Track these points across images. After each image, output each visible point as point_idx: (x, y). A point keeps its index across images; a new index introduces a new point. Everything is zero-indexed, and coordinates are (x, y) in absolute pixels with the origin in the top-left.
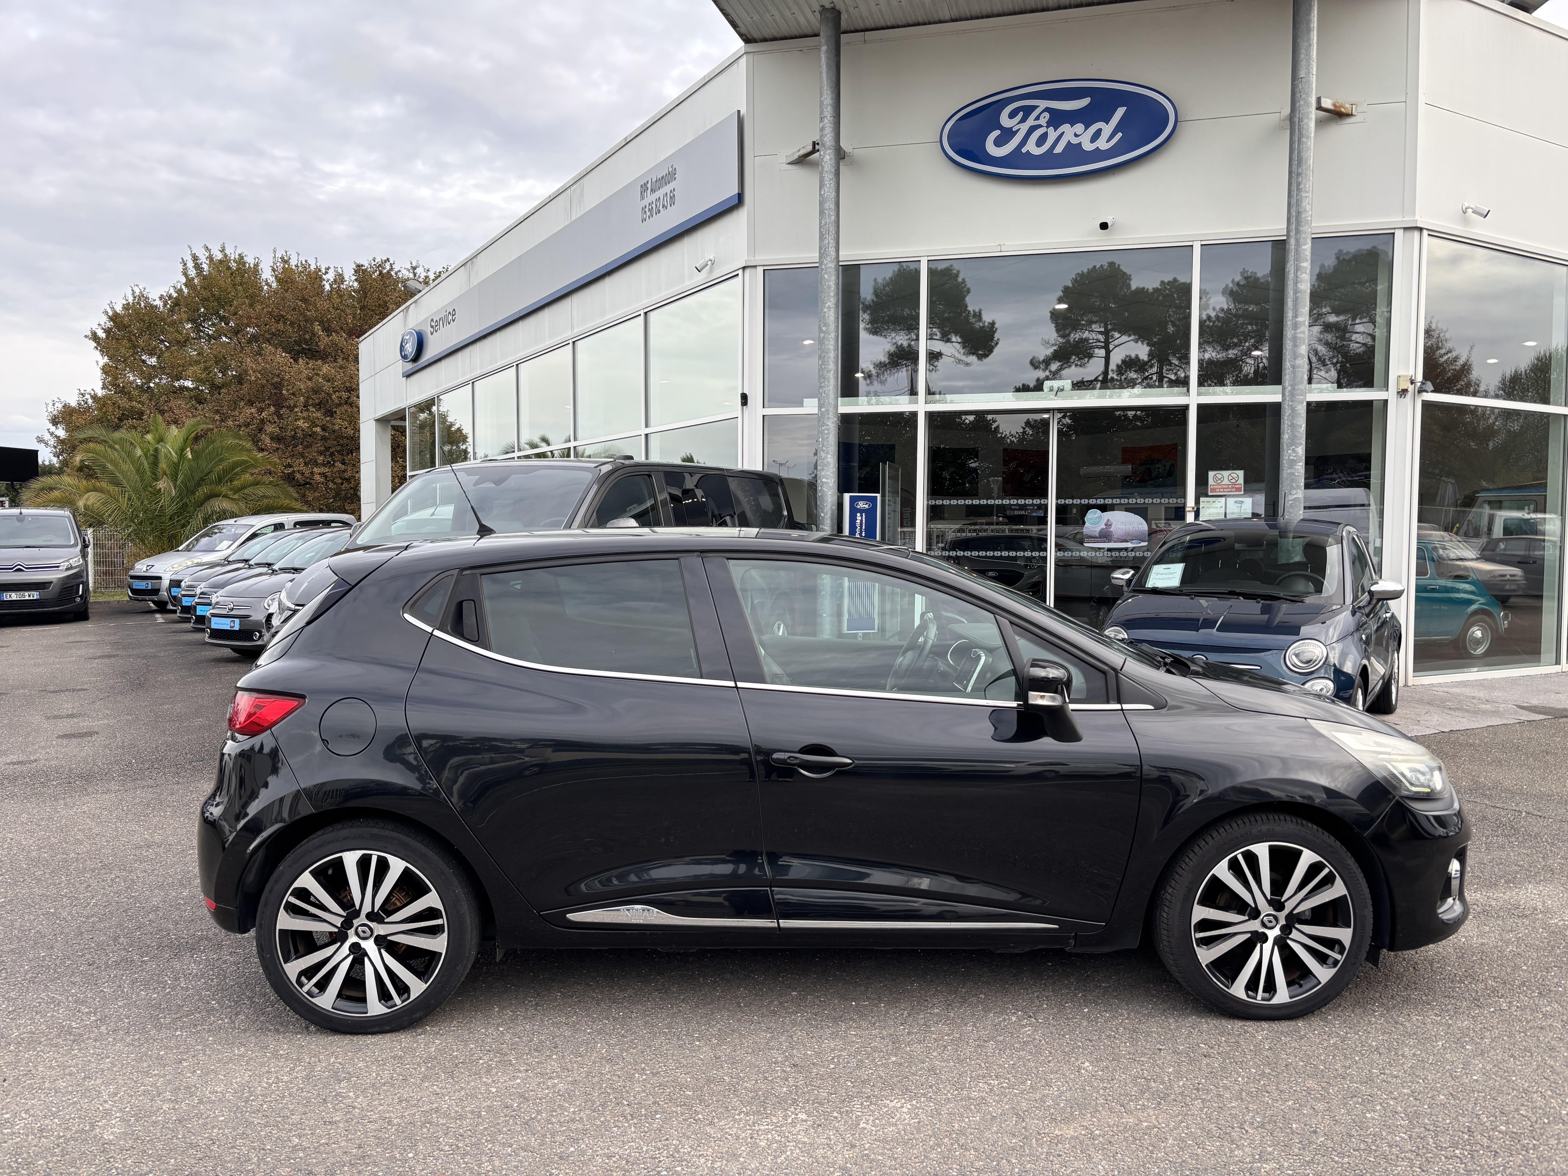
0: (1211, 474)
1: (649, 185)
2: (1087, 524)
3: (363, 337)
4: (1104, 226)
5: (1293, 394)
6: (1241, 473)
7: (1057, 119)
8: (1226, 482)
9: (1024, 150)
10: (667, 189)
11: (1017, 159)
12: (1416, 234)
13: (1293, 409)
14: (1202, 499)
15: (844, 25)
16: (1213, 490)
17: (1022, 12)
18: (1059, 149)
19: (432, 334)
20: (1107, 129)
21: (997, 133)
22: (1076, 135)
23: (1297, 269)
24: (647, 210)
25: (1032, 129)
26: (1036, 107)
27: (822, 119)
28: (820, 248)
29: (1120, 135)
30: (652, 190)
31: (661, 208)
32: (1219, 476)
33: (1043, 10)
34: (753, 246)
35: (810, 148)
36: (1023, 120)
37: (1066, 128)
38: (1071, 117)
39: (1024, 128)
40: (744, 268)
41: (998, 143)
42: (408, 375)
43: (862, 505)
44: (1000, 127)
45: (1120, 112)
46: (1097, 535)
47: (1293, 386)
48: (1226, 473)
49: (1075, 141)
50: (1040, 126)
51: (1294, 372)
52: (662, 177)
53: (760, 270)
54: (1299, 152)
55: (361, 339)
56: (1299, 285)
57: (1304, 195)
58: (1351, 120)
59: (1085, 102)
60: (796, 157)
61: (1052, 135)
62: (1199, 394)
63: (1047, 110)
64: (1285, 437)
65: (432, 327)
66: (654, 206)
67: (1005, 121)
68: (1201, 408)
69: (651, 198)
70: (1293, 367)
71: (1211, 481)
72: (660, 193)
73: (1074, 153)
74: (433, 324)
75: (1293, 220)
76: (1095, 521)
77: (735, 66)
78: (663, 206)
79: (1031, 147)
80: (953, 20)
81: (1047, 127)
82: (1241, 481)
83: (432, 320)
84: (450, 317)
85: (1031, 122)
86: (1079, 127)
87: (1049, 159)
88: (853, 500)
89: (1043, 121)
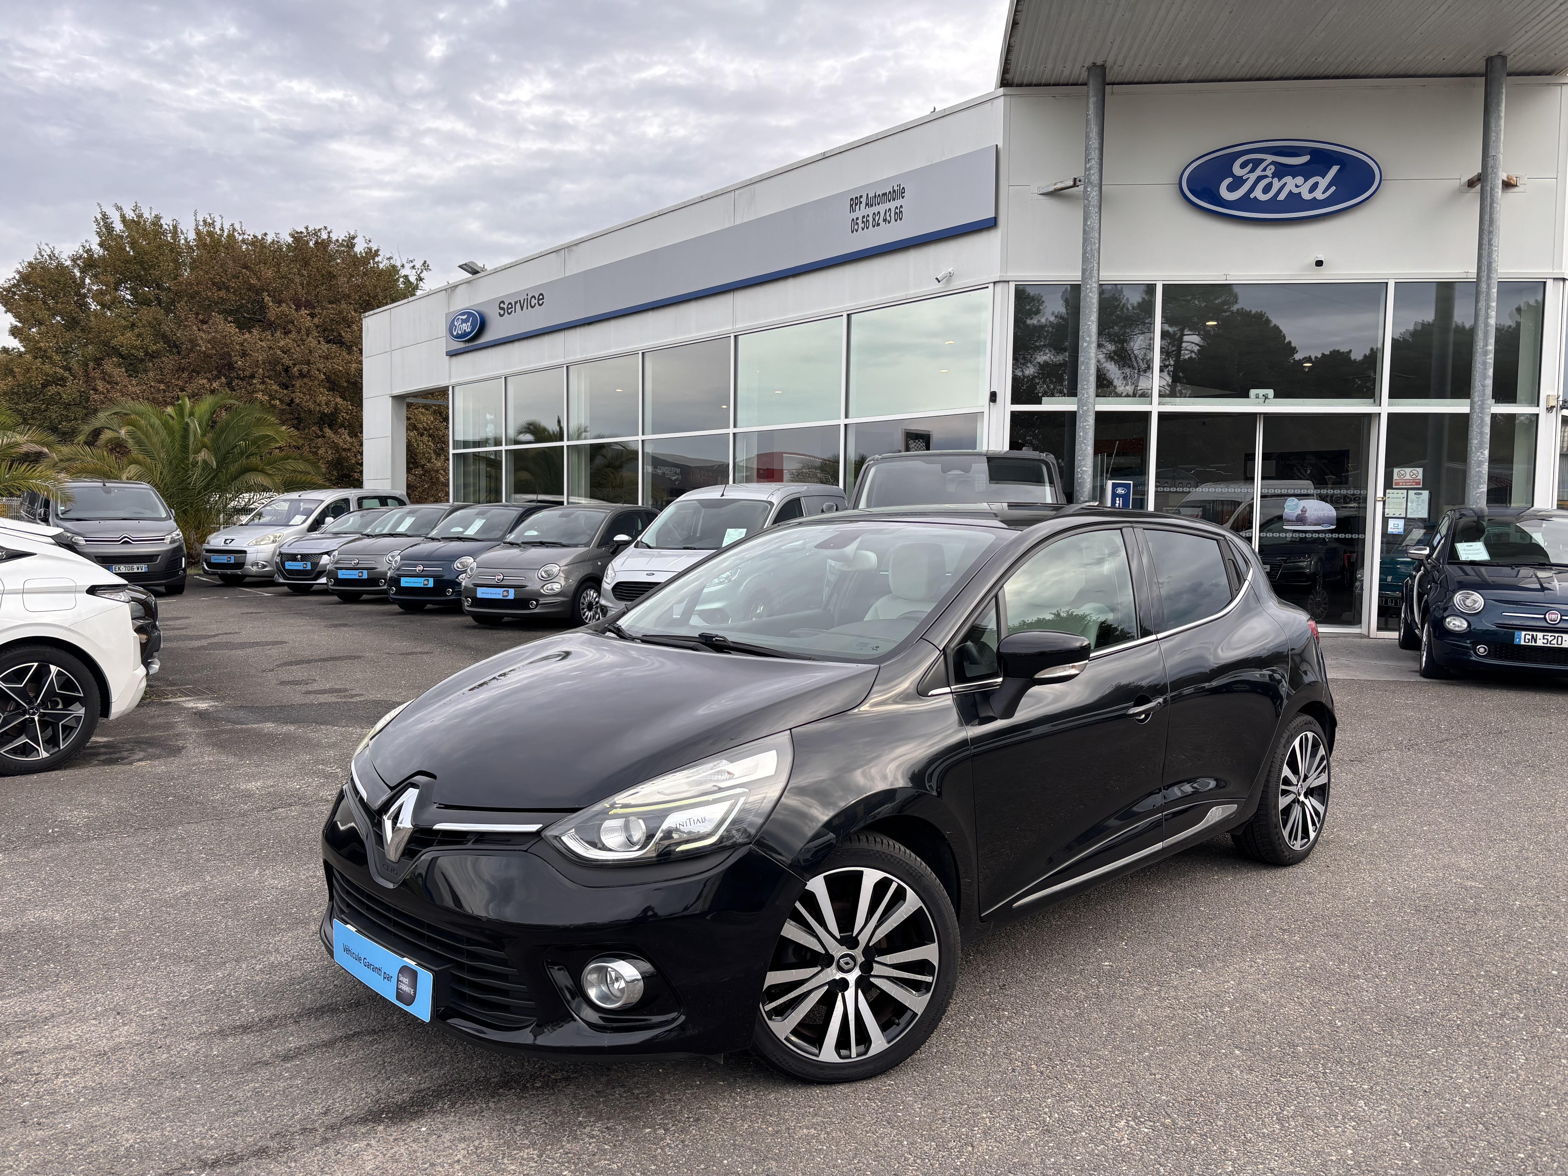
0: (1396, 470)
1: (864, 200)
2: (1286, 510)
3: (371, 312)
4: (1319, 263)
5: (1482, 408)
6: (1420, 470)
7: (1282, 171)
8: (1408, 477)
9: (1252, 196)
10: (892, 205)
11: (1247, 203)
12: (1561, 283)
13: (1482, 420)
14: (1388, 491)
15: (1109, 78)
16: (1397, 484)
17: (1250, 80)
18: (1282, 197)
19: (501, 315)
20: (1323, 182)
21: (1230, 180)
22: (1297, 186)
23: (1488, 307)
24: (860, 221)
25: (1260, 179)
26: (1264, 160)
27: (1088, 161)
28: (1084, 271)
29: (1333, 188)
30: (867, 204)
31: (881, 221)
32: (1403, 472)
33: (1268, 79)
34: (1005, 263)
35: (1072, 183)
36: (1252, 171)
37: (1288, 179)
38: (1293, 171)
39: (1253, 177)
40: (995, 283)
41: (1231, 188)
42: (452, 354)
43: (1120, 491)
44: (1233, 176)
45: (1335, 169)
46: (1294, 519)
47: (1483, 402)
48: (1408, 470)
49: (1295, 191)
50: (1266, 177)
51: (1484, 390)
52: (884, 194)
53: (1012, 286)
54: (1491, 215)
55: (367, 314)
56: (1489, 320)
57: (1494, 249)
58: (1516, 189)
59: (1305, 159)
60: (1052, 188)
61: (1277, 185)
62: (1390, 405)
63: (1273, 163)
64: (1474, 442)
65: (501, 308)
66: (870, 219)
67: (1237, 170)
68: (1391, 416)
69: (862, 211)
70: (1483, 386)
71: (1395, 477)
72: (882, 208)
73: (1295, 201)
74: (505, 306)
75: (1485, 268)
76: (1292, 507)
77: (989, 104)
78: (885, 220)
79: (1258, 194)
80: (1190, 81)
81: (1273, 178)
82: (1420, 477)
83: (503, 302)
84: (534, 301)
85: (1258, 172)
86: (1300, 180)
87: (1273, 205)
88: (1115, 486)
89: (1269, 172)
